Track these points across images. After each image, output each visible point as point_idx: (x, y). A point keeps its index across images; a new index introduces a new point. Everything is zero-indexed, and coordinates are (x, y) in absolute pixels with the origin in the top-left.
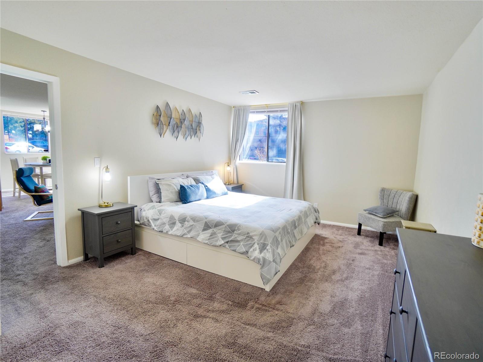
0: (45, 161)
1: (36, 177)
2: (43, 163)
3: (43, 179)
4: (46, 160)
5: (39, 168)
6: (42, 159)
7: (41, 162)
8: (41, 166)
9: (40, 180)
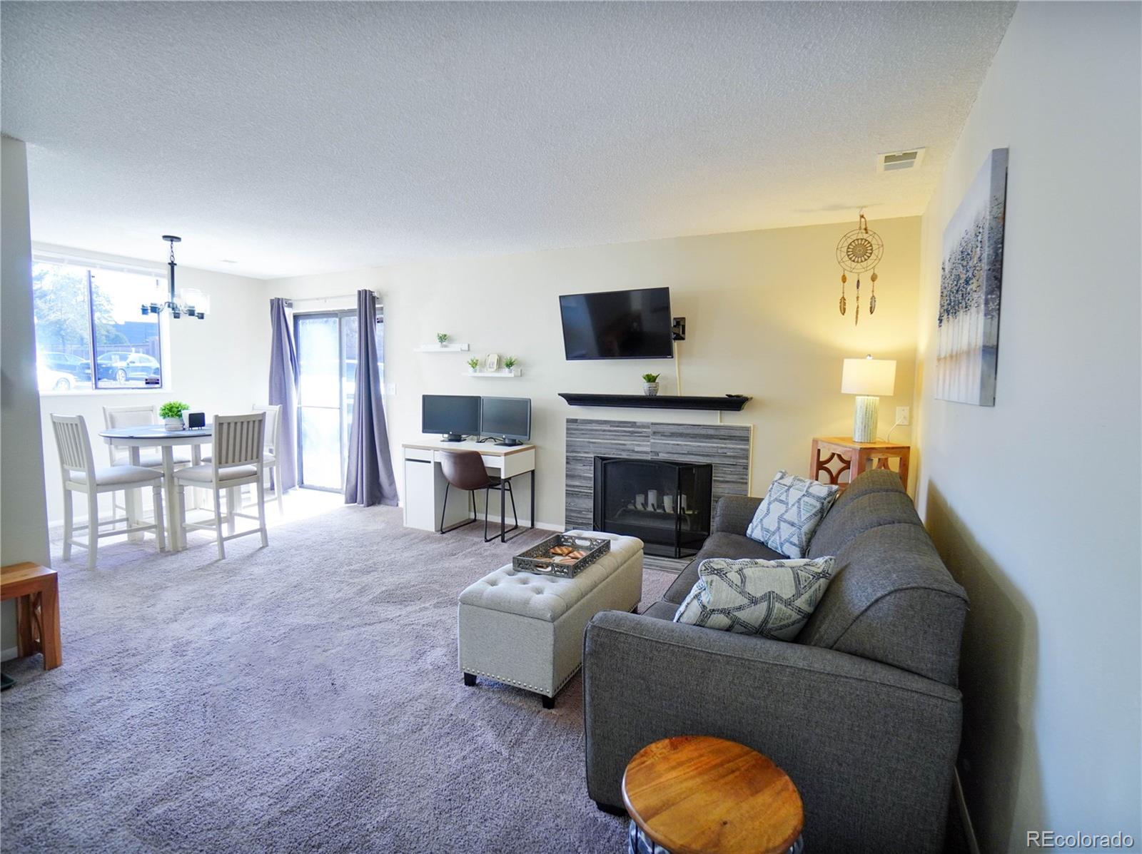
0: (174, 422)
1: (148, 482)
2: (170, 430)
3: (177, 489)
4: (180, 416)
5: (160, 448)
6: (165, 415)
7: (160, 426)
8: (167, 443)
9: (163, 491)
